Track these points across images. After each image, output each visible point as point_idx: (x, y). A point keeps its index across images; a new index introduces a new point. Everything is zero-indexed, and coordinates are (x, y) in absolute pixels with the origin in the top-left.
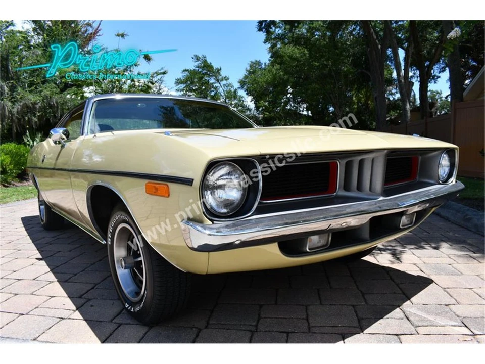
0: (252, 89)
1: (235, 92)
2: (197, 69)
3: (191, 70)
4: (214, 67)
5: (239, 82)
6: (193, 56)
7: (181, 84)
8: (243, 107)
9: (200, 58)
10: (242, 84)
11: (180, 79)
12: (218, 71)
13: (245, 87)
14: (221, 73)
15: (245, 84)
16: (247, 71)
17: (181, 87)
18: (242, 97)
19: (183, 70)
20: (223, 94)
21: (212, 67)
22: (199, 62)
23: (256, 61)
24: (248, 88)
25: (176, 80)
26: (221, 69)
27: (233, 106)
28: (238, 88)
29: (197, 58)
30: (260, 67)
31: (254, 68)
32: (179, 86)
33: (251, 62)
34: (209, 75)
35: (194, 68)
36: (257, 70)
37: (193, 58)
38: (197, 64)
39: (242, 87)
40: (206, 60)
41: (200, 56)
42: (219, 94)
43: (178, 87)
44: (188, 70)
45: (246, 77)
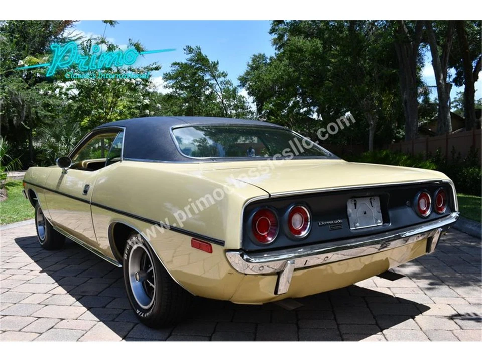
0: (254, 88)
1: (235, 91)
2: (189, 62)
3: (182, 64)
4: (210, 61)
5: (240, 80)
6: (185, 48)
7: (170, 80)
8: (243, 109)
9: (193, 50)
10: (243, 81)
11: (169, 74)
12: (215, 65)
13: (247, 85)
14: (219, 69)
15: (246, 82)
16: (248, 65)
17: (170, 83)
18: (243, 97)
19: (172, 63)
20: (220, 93)
21: (208, 61)
22: (193, 55)
23: (260, 55)
24: (250, 86)
25: (164, 74)
26: (218, 63)
27: (232, 108)
28: (238, 86)
29: (190, 50)
30: (264, 62)
31: (257, 63)
32: (168, 82)
33: (254, 56)
34: (204, 70)
35: (186, 62)
36: (261, 65)
37: (185, 50)
38: (189, 56)
39: (243, 85)
40: (200, 53)
41: (194, 47)
42: (216, 93)
43: (166, 83)
44: (178, 64)
45: (247, 74)
